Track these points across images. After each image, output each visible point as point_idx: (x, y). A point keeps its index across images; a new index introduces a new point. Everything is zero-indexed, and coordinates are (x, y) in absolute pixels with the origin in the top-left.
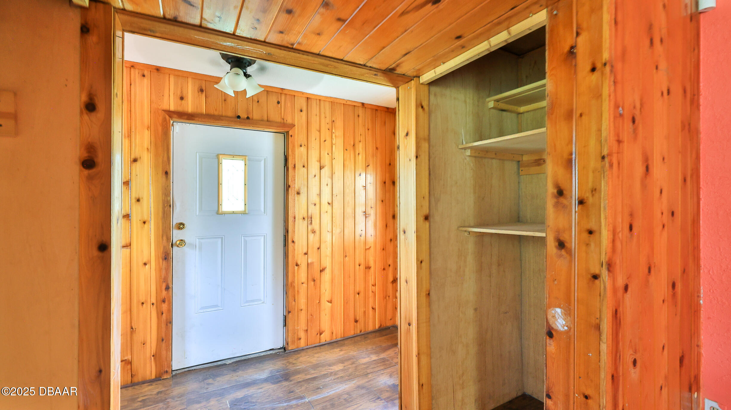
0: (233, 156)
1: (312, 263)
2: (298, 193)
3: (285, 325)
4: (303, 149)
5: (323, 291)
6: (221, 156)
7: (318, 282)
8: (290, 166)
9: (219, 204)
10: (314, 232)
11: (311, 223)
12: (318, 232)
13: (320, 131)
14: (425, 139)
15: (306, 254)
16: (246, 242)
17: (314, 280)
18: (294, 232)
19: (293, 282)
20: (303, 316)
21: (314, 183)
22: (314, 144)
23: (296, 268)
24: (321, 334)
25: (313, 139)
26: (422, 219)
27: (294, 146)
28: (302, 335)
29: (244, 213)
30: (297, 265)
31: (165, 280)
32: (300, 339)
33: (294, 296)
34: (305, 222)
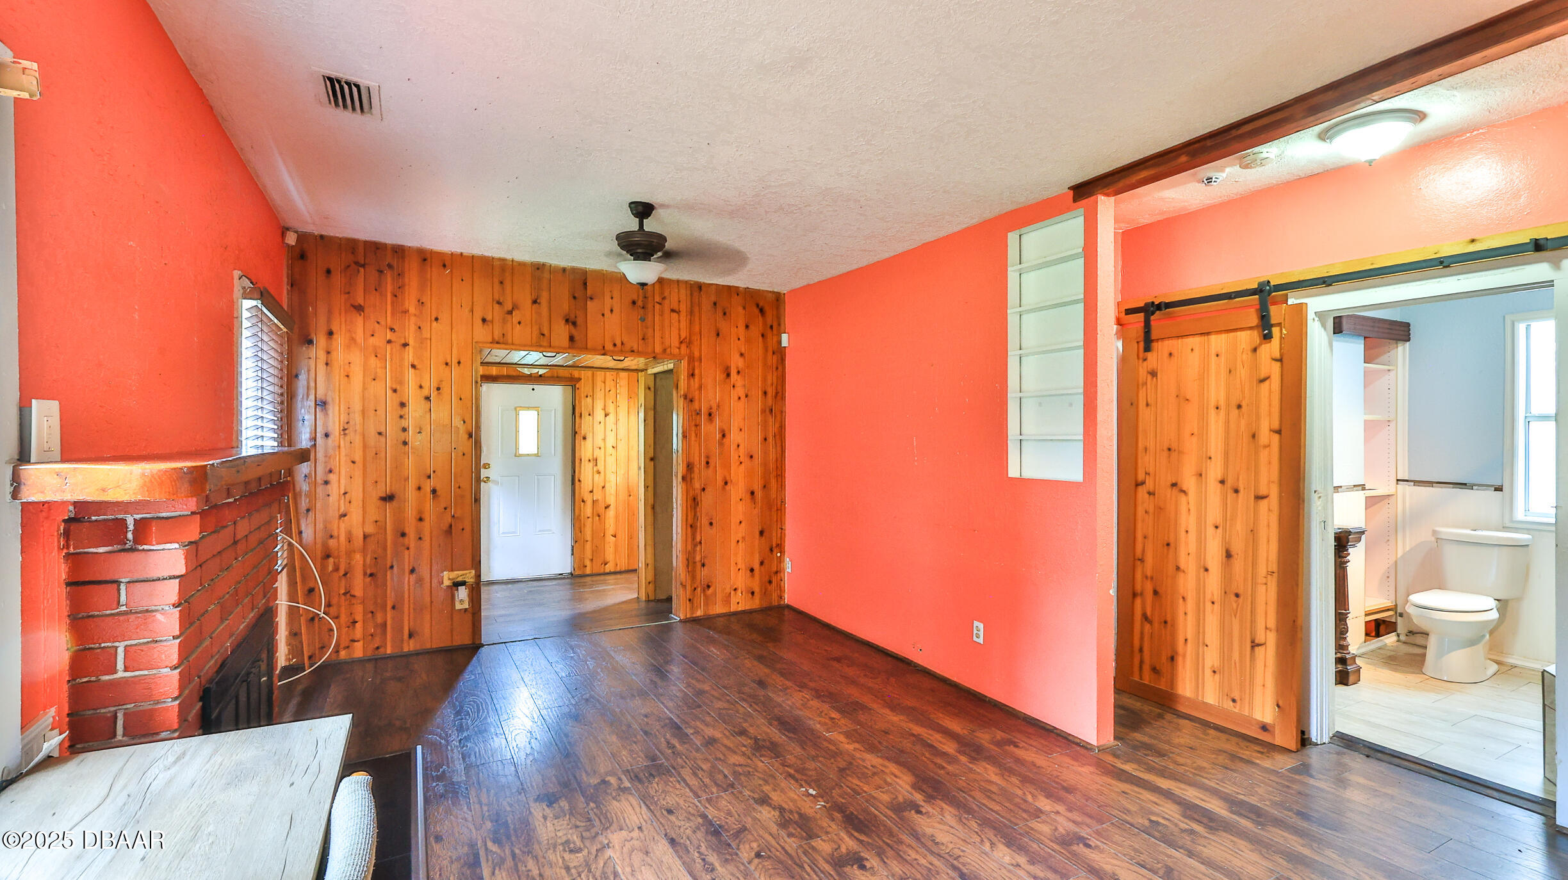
0: (528, 408)
1: (597, 500)
2: (584, 438)
3: (573, 554)
4: (589, 400)
5: (607, 526)
6: (518, 409)
7: (602, 517)
8: (577, 415)
9: (517, 449)
10: (599, 472)
11: (596, 465)
12: (602, 473)
13: (605, 383)
14: (651, 409)
15: (591, 492)
16: (538, 480)
17: (599, 516)
18: (580, 472)
19: (580, 515)
20: (588, 546)
21: (599, 429)
22: (599, 395)
23: (582, 504)
24: (605, 564)
25: (599, 390)
26: (648, 460)
27: (580, 398)
28: (588, 563)
29: (537, 455)
30: (583, 501)
32: (585, 567)
33: (580, 528)
34: (591, 464)
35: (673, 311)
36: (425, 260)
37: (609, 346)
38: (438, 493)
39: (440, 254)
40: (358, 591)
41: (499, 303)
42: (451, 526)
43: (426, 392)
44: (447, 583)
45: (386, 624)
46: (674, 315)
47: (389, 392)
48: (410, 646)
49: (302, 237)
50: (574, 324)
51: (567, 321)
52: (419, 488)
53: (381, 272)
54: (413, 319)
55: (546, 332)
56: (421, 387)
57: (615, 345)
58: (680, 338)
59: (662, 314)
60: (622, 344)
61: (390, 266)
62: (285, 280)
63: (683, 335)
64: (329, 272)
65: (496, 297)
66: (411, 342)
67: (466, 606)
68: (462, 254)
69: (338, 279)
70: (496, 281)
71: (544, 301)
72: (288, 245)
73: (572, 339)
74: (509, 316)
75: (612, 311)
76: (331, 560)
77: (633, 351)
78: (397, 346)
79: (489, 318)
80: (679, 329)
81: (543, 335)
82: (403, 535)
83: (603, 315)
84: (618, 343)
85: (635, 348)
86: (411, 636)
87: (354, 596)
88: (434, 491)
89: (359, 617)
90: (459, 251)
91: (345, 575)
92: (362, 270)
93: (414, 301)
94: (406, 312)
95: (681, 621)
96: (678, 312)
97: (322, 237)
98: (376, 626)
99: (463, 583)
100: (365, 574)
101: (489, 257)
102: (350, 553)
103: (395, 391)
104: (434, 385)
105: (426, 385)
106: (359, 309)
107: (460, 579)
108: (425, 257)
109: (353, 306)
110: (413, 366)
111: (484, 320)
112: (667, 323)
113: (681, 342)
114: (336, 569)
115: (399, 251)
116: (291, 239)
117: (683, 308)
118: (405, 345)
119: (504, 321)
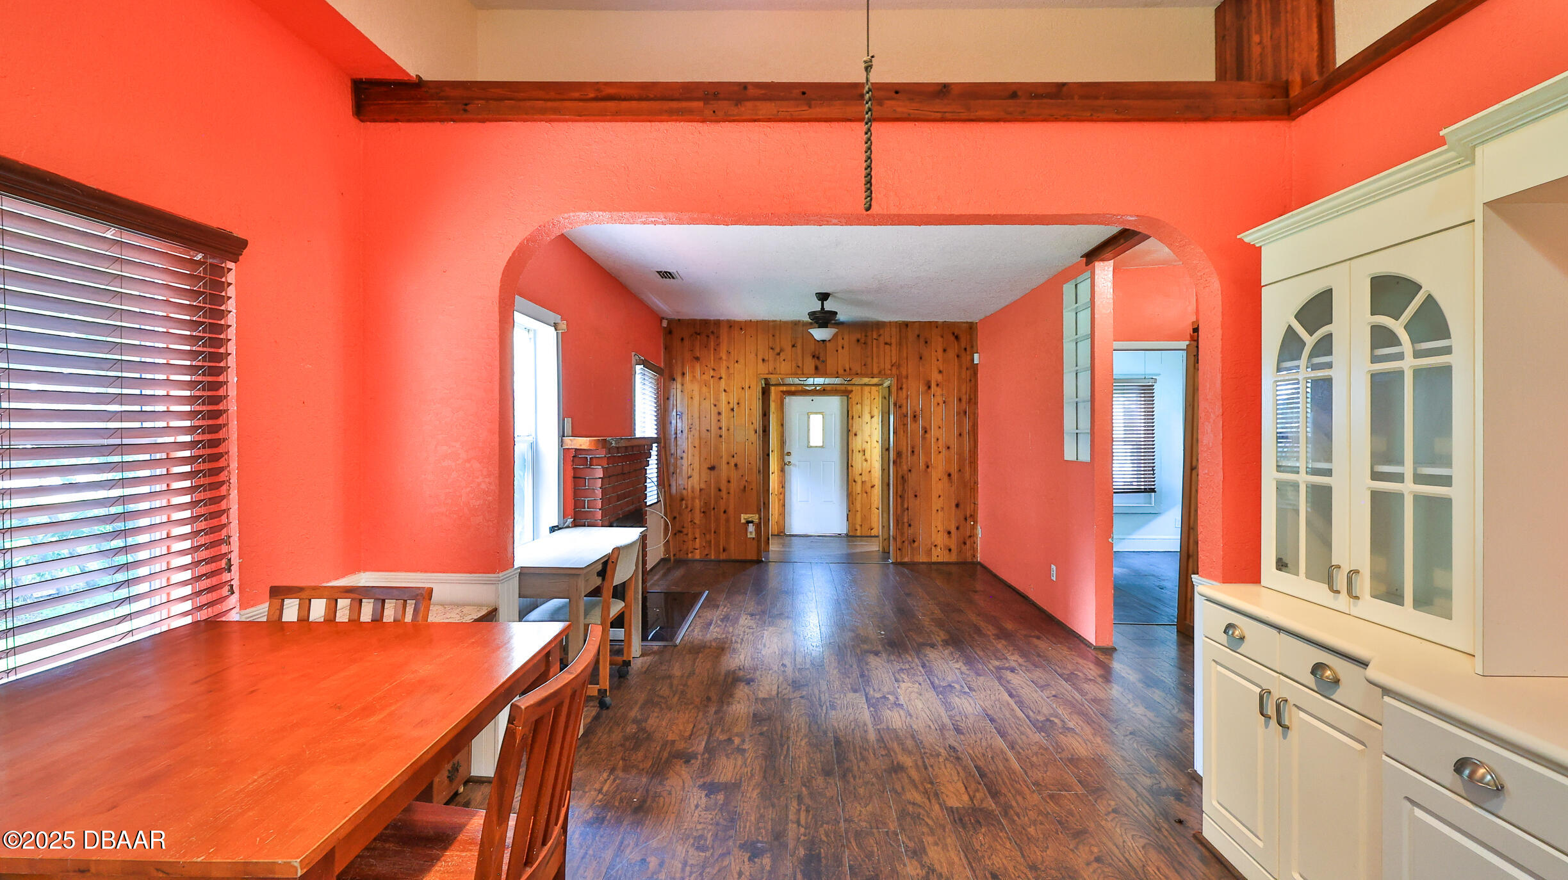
0: (816, 413)
1: (865, 481)
2: (856, 435)
3: (847, 520)
4: (859, 406)
5: (872, 501)
6: (809, 414)
7: (869, 494)
8: (850, 417)
9: (809, 442)
10: (866, 461)
12: (869, 461)
13: (870, 393)
14: (886, 413)
15: (861, 474)
16: (823, 465)
17: (866, 493)
18: (852, 460)
19: (852, 491)
20: (859, 515)
21: (867, 428)
22: (867, 402)
23: (854, 483)
24: (871, 530)
26: (884, 450)
27: (852, 405)
28: (858, 527)
29: (822, 447)
30: (855, 481)
31: (782, 482)
32: (857, 530)
33: (853, 501)
34: (861, 454)
35: (886, 344)
36: (731, 327)
37: (841, 371)
38: (739, 466)
39: (739, 323)
40: (697, 522)
41: (772, 349)
42: (745, 487)
43: (731, 406)
44: (743, 521)
45: (711, 541)
46: (887, 346)
47: (712, 406)
48: (723, 556)
49: (670, 321)
50: (818, 358)
51: (814, 356)
52: (728, 463)
53: (708, 336)
54: (724, 362)
55: (800, 365)
56: (729, 403)
57: (845, 370)
58: (891, 362)
59: (878, 347)
60: (850, 369)
61: (713, 332)
62: (662, 345)
63: (894, 361)
64: (682, 339)
65: (771, 345)
66: (724, 376)
67: (753, 536)
68: (751, 320)
69: (687, 343)
70: (771, 336)
71: (799, 346)
72: (664, 327)
73: (816, 368)
74: (778, 356)
75: (843, 347)
76: (684, 502)
77: (857, 374)
78: (716, 379)
79: (766, 358)
80: (891, 356)
81: (798, 367)
82: (720, 490)
83: (837, 351)
84: (848, 369)
85: (859, 372)
86: (724, 550)
87: (695, 523)
88: (736, 465)
89: (697, 536)
90: (749, 319)
91: (691, 511)
92: (698, 336)
93: (725, 351)
94: (721, 358)
95: (892, 563)
96: (890, 344)
97: (679, 320)
98: (706, 542)
99: (752, 522)
100: (701, 511)
101: (766, 321)
102: (693, 499)
103: (715, 405)
104: (736, 401)
105: (731, 402)
106: (697, 359)
107: (750, 519)
108: (731, 325)
109: (694, 357)
110: (725, 391)
111: (763, 360)
112: (882, 353)
113: (892, 366)
114: (687, 507)
115: (718, 323)
116: (665, 324)
117: (894, 341)
118: (721, 378)
119: (775, 360)
